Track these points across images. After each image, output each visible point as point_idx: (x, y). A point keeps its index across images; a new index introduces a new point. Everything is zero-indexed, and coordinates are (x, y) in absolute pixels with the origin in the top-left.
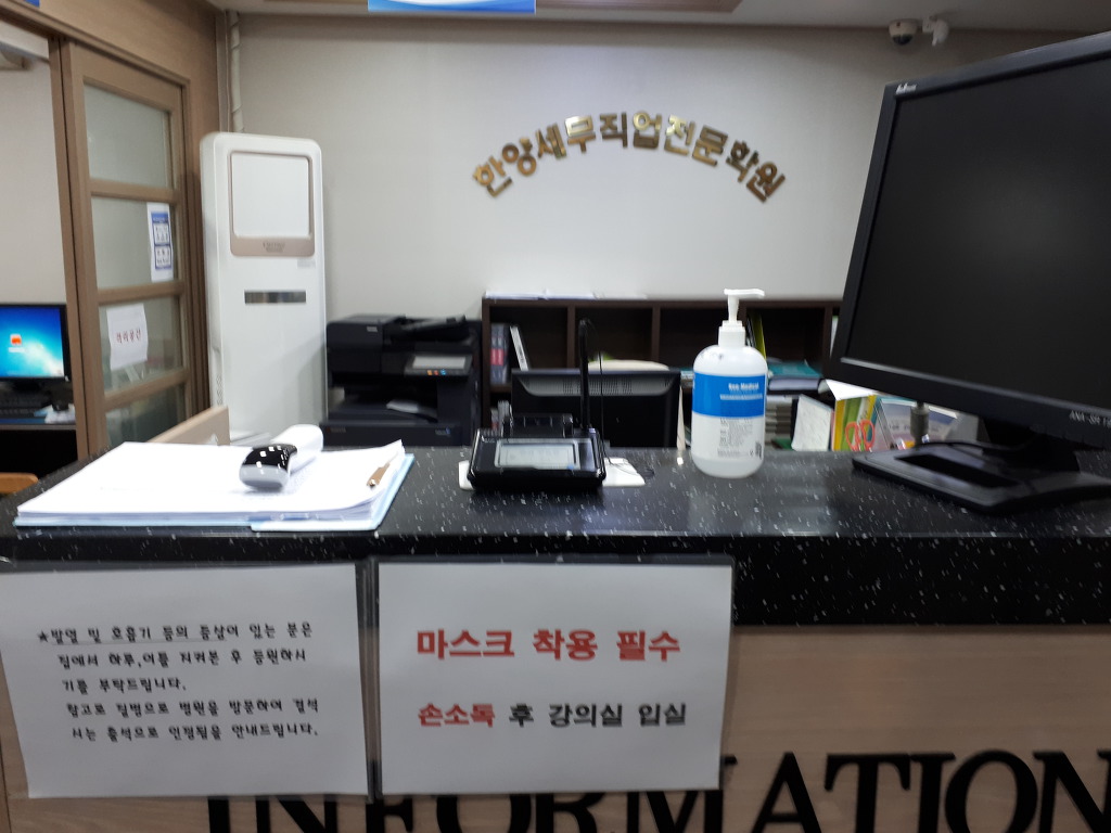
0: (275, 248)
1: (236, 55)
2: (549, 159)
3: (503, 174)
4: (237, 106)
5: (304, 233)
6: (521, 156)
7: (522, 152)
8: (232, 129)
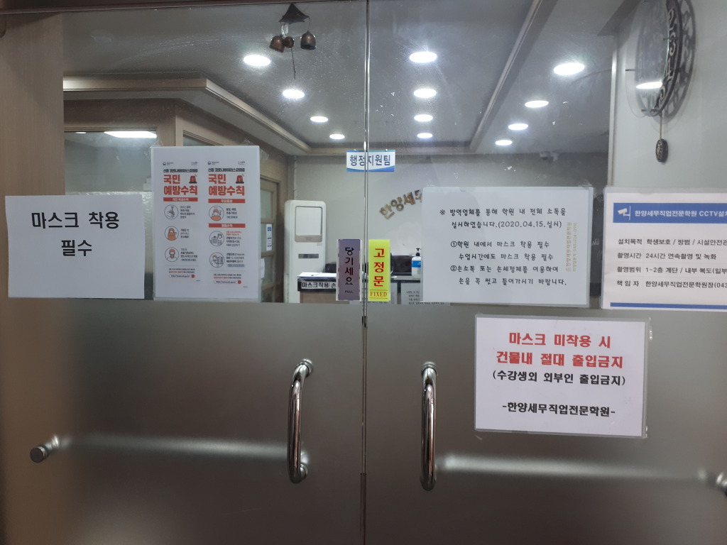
0: (309, 239)
1: (296, 171)
2: (408, 205)
3: (391, 210)
4: (295, 188)
5: (319, 234)
6: (398, 204)
7: (398, 203)
8: (293, 199)
